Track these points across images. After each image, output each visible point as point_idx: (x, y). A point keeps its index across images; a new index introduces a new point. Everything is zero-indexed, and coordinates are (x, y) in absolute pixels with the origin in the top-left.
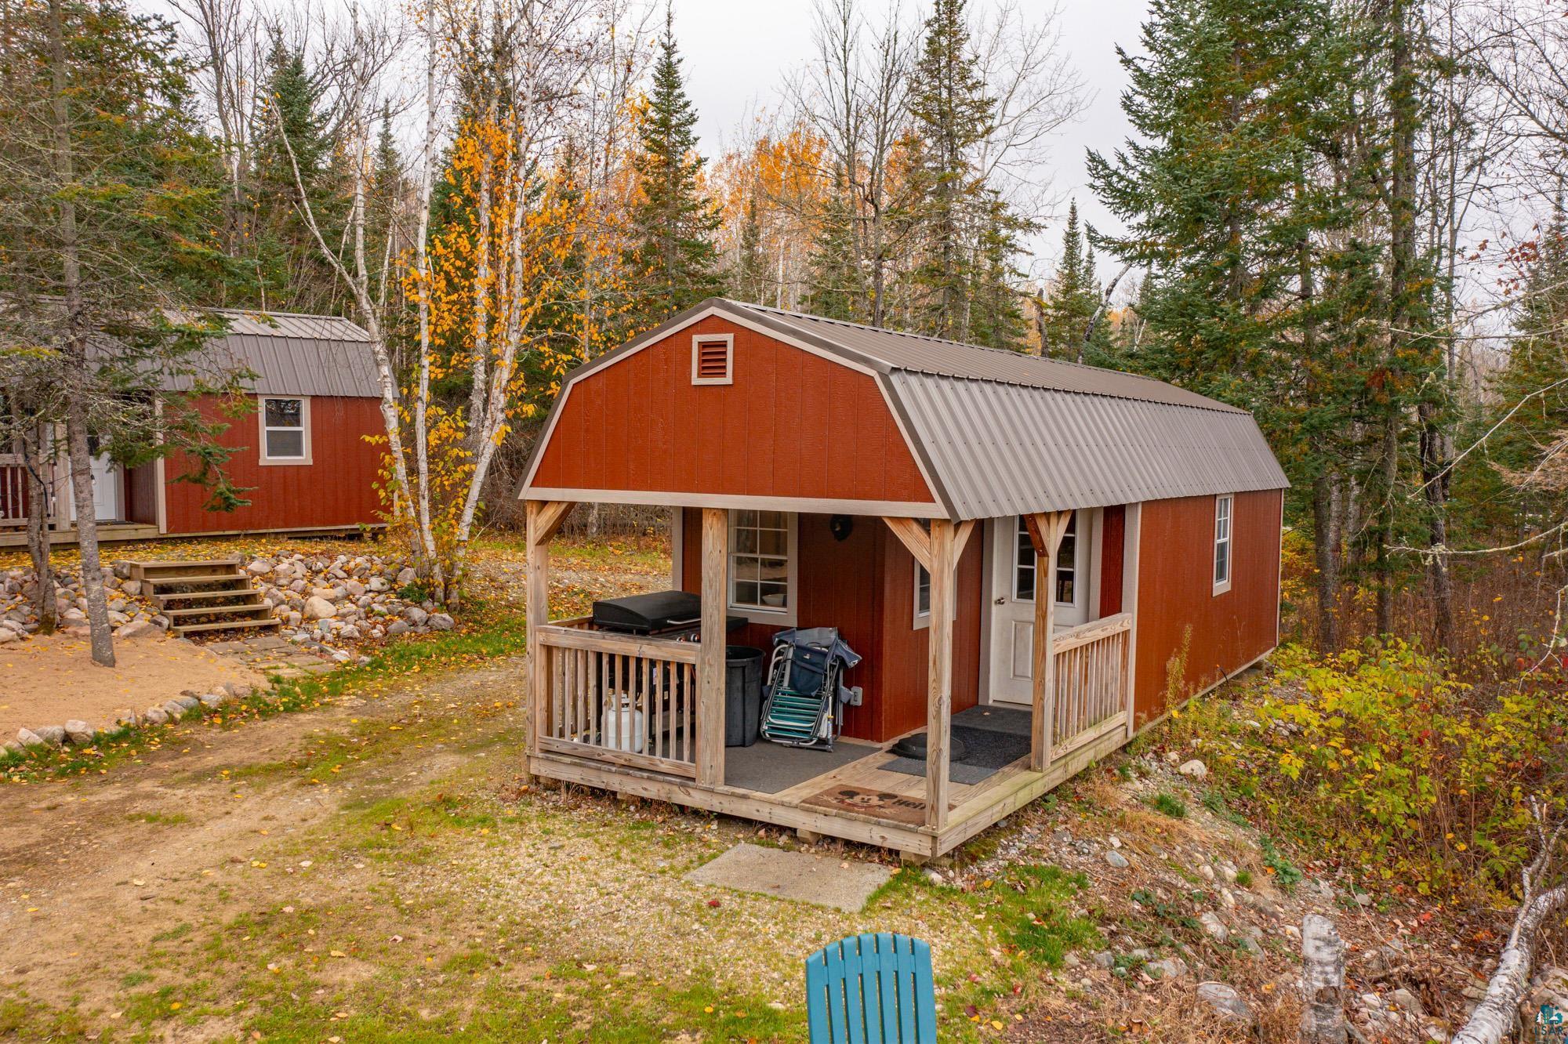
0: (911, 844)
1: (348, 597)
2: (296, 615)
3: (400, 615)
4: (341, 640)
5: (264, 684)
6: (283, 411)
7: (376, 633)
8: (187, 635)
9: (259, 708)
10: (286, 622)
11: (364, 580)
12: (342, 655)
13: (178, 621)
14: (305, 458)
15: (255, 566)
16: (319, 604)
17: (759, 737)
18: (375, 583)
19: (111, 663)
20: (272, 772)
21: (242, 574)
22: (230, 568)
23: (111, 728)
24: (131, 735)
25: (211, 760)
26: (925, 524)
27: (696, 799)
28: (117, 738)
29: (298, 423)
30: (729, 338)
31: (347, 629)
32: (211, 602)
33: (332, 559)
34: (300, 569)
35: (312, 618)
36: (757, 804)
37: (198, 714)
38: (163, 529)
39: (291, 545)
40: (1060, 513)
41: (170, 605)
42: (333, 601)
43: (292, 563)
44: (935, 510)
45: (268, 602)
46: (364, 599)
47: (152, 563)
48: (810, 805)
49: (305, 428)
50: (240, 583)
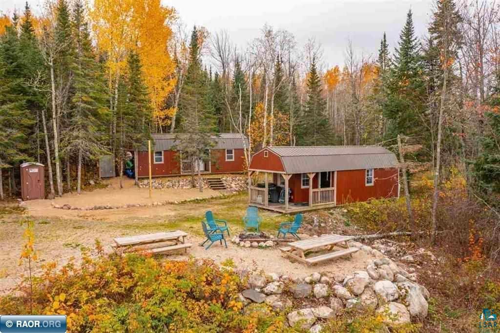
0: (284, 212)
1: (238, 184)
2: (229, 187)
3: (246, 187)
4: (236, 191)
5: (222, 196)
6: (230, 152)
7: (241, 190)
8: (213, 189)
9: (221, 198)
10: (228, 188)
11: (241, 181)
12: (234, 193)
13: (211, 187)
14: (233, 160)
15: (224, 179)
16: (233, 185)
17: (279, 202)
18: (243, 182)
19: (202, 191)
20: (220, 204)
21: (221, 180)
22: (220, 179)
23: (202, 199)
24: (204, 200)
25: (213, 203)
26: (285, 174)
27: (264, 207)
28: (203, 200)
29: (232, 153)
30: (267, 151)
31: (237, 189)
32: (216, 184)
33: (236, 177)
34: (231, 179)
35: (231, 187)
36: (271, 208)
37: (212, 198)
38: (210, 172)
39: (230, 175)
40: (313, 173)
41: (211, 184)
42: (235, 185)
43: (229, 179)
44: (285, 173)
45: (225, 185)
46: (241, 184)
47: (208, 178)
48: (276, 208)
49: (233, 155)
50: (221, 181)
